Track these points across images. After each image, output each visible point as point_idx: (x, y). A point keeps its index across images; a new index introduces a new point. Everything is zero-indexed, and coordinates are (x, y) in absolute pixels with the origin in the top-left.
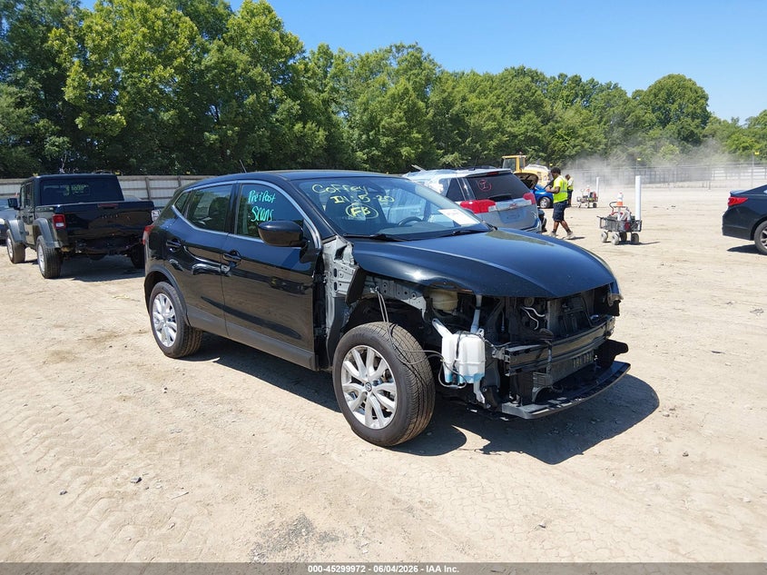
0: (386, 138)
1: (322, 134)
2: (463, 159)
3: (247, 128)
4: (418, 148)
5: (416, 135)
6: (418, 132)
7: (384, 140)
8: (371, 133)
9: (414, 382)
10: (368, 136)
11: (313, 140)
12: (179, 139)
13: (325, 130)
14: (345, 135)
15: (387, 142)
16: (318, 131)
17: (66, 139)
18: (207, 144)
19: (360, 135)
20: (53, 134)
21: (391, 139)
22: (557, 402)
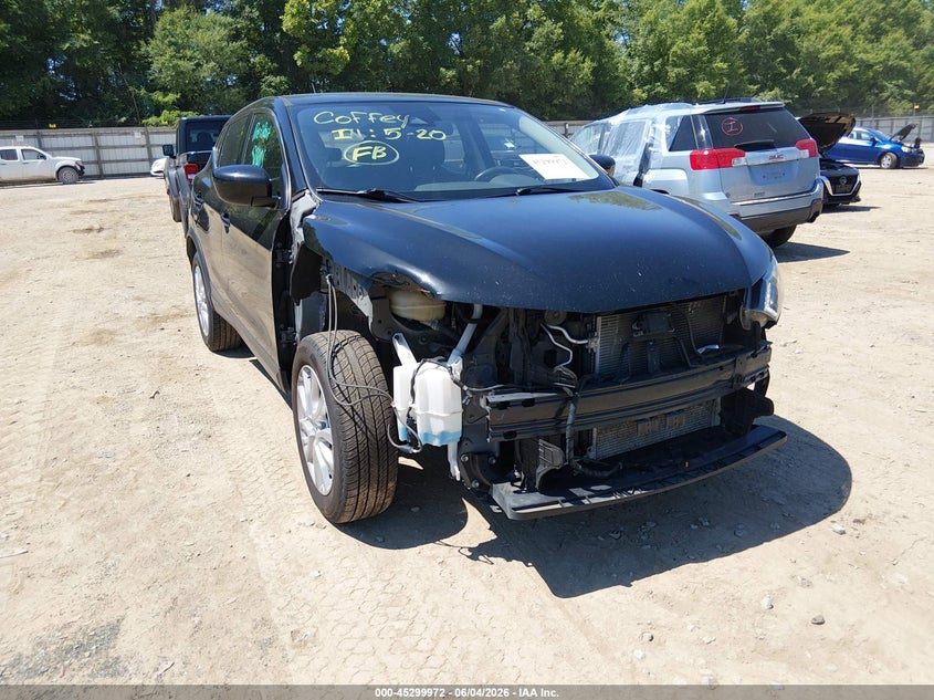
0: (676, 70)
1: (588, 66)
2: (786, 98)
3: (494, 61)
4: (721, 82)
5: (720, 65)
6: (724, 60)
7: (673, 73)
8: (656, 63)
9: (350, 433)
10: (652, 69)
11: (576, 75)
12: (411, 78)
13: (592, 60)
14: (620, 66)
15: (678, 75)
16: (584, 62)
17: (283, 78)
18: (443, 83)
19: (642, 66)
20: (270, 72)
21: (683, 71)
22: (586, 493)
